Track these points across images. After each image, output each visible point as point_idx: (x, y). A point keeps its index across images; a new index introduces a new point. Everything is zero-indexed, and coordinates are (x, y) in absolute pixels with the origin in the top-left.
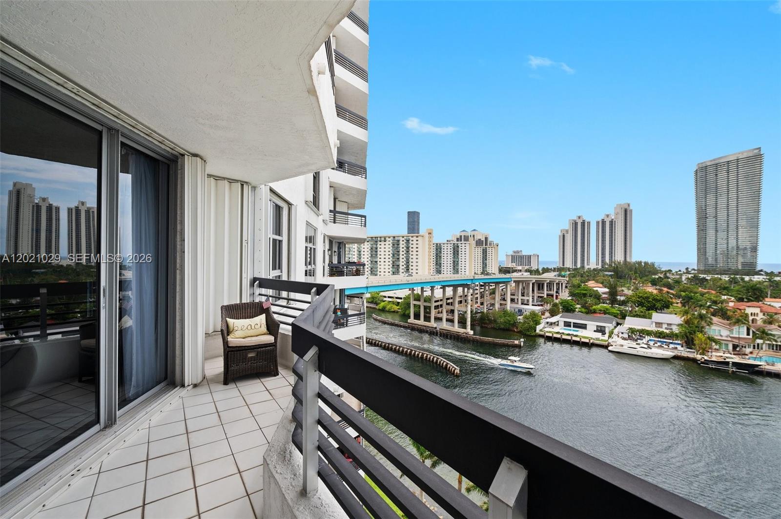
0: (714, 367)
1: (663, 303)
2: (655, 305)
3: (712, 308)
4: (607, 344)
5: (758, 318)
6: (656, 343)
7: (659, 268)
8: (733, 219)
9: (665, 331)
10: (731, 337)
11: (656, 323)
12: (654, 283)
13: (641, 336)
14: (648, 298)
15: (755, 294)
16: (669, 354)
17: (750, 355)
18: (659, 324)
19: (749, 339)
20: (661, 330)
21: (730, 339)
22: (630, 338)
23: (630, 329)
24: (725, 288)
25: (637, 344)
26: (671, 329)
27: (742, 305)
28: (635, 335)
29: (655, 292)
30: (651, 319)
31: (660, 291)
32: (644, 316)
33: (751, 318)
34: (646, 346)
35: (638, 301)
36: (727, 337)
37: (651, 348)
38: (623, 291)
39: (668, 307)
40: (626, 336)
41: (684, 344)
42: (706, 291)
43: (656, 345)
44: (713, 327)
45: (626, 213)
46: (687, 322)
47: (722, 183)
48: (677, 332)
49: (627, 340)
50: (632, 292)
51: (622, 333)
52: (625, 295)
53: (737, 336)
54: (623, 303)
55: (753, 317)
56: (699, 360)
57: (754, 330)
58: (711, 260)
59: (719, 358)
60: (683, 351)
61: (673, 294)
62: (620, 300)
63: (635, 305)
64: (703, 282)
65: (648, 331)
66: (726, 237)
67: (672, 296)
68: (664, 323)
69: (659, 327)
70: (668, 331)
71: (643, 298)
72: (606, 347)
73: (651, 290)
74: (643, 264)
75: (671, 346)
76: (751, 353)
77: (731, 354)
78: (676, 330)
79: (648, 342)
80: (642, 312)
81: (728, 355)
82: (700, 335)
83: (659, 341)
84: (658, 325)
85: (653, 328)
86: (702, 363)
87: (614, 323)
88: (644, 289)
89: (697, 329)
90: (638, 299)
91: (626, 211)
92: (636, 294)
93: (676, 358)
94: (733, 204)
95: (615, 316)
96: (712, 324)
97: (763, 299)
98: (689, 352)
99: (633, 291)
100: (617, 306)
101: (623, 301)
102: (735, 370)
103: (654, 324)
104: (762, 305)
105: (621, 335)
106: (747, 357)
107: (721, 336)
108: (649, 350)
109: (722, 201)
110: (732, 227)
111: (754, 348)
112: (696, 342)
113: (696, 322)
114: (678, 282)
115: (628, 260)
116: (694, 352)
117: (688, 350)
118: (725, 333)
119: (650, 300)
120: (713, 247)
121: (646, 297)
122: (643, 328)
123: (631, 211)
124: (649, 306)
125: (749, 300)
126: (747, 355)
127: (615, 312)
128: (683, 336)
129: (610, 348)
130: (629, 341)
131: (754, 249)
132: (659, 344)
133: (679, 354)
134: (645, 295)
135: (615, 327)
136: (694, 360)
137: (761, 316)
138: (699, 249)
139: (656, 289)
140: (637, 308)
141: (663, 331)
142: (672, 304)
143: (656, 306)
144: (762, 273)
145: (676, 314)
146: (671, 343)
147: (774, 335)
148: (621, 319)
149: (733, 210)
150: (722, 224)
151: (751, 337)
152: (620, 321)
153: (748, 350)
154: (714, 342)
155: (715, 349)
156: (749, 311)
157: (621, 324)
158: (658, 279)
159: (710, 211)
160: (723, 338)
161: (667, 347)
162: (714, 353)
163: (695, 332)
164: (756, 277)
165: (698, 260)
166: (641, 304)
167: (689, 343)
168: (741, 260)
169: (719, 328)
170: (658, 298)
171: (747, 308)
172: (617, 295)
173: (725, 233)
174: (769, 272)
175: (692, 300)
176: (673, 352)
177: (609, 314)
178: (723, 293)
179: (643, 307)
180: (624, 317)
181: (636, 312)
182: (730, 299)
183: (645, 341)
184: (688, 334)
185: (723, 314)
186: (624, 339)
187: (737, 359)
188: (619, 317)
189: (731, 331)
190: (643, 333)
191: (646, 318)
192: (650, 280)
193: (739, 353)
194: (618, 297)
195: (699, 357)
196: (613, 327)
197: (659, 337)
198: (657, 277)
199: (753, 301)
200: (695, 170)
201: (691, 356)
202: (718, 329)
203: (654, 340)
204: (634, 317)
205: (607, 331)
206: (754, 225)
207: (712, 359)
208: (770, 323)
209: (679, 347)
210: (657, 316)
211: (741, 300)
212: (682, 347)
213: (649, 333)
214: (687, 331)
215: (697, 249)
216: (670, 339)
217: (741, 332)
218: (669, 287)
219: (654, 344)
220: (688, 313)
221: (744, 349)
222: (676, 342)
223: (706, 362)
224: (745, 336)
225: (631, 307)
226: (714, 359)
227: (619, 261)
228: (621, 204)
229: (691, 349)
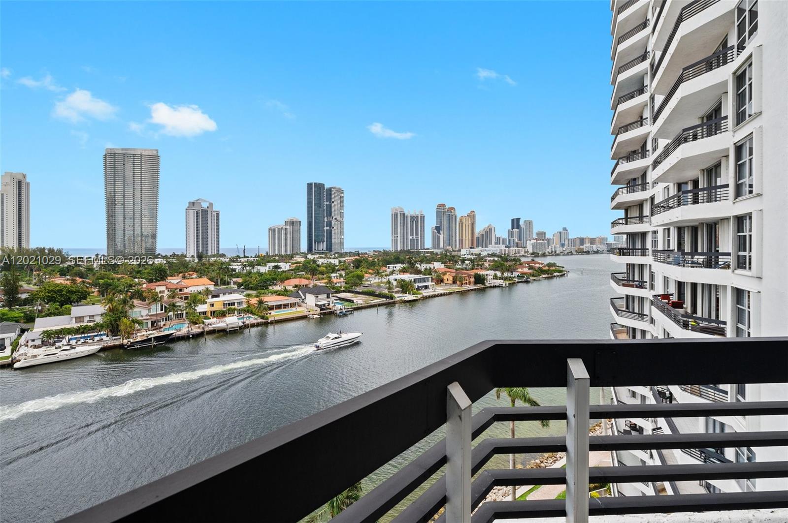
0: (139, 347)
1: (80, 294)
2: (69, 298)
3: (130, 292)
4: (10, 362)
5: (165, 295)
6: (80, 341)
7: (68, 255)
8: (138, 208)
9: (89, 324)
10: (149, 316)
11: (76, 318)
12: (63, 273)
13: (58, 338)
14: (61, 291)
15: (161, 275)
16: (95, 348)
17: (164, 327)
18: (79, 319)
19: (163, 313)
20: (85, 324)
21: (149, 317)
22: (44, 343)
23: (45, 332)
24: (138, 272)
25: (56, 348)
26: (94, 321)
27: (152, 286)
28: (50, 338)
29: (68, 282)
30: (70, 314)
31: (74, 281)
32: (59, 313)
33: (160, 295)
34: (68, 347)
35: (48, 296)
36: (147, 316)
37: (75, 348)
38: (21, 286)
39: (85, 298)
40: (39, 342)
41: (110, 333)
42: (120, 276)
43: (79, 343)
44: (135, 310)
45: (21, 186)
46: (111, 310)
47: (128, 173)
48: (102, 322)
49: (41, 347)
50: (36, 287)
51: (33, 340)
52: (27, 291)
53: (156, 313)
54: (26, 302)
55: (161, 295)
56: (126, 345)
57: (166, 306)
58: (120, 246)
59: (143, 337)
60: (109, 341)
61: (89, 283)
62: (21, 299)
63: (44, 301)
64: (115, 268)
65: (69, 329)
66: (132, 224)
67: (88, 285)
68: (86, 316)
69: (80, 322)
70: (92, 324)
71: (55, 292)
72: (10, 366)
73: (60, 281)
74: (46, 251)
75: (97, 339)
76: (164, 325)
77: (152, 330)
78: (99, 320)
79: (69, 341)
80: (57, 309)
81: (149, 333)
82: (125, 320)
83: (81, 338)
84: (78, 320)
85: (74, 325)
86: (129, 346)
87: (18, 332)
88: (52, 281)
89: (121, 315)
90: (47, 294)
91: (20, 183)
92: (45, 288)
93: (103, 350)
94: (138, 194)
95: (17, 321)
96: (134, 306)
97: (167, 277)
98: (115, 339)
99: (35, 285)
100: (18, 307)
101: (25, 299)
102: (155, 344)
103: (74, 320)
104: (166, 283)
105: (30, 344)
106: (162, 329)
107: (142, 316)
108: (73, 351)
109: (129, 190)
110: (138, 216)
111: (166, 320)
112: (122, 328)
113: (120, 308)
114: (90, 269)
115: (24, 245)
116: (120, 338)
117: (114, 338)
118: (145, 312)
119: (64, 293)
120: (121, 233)
121: (58, 290)
122: (63, 327)
123: (28, 184)
124: (62, 300)
125: (157, 281)
126: (162, 328)
127: (17, 315)
128: (108, 326)
129: (16, 365)
130: (44, 348)
131: (154, 236)
132: (82, 341)
133: (105, 345)
134: (58, 288)
135: (20, 336)
136: (121, 346)
137: (166, 292)
138: (108, 235)
139: (68, 279)
140: (47, 306)
141: (87, 325)
142: (89, 294)
143: (71, 299)
144: (159, 256)
145: (93, 304)
146: (96, 336)
147: (180, 306)
148: (24, 323)
149: (138, 200)
150: (129, 213)
151: (163, 311)
152: (25, 326)
153: (162, 323)
154: (137, 323)
155: (138, 330)
156: (158, 289)
157: (27, 330)
158: (67, 268)
159: (119, 198)
160: (144, 318)
161: (91, 341)
162: (138, 334)
163: (120, 319)
164: (156, 260)
165: (108, 246)
166: (51, 300)
167: (114, 330)
168: (144, 246)
169: (140, 310)
170: (74, 289)
171: (157, 288)
172: (18, 293)
173: (132, 220)
174: (164, 255)
175: (111, 287)
176: (99, 345)
177: (7, 320)
178: (138, 276)
179: (54, 303)
180: (30, 319)
181: (49, 310)
182: (142, 281)
183: (64, 342)
184: (113, 322)
185: (140, 296)
186: (36, 347)
187: (156, 334)
188: (22, 321)
189: (149, 310)
190: (59, 334)
191: (63, 315)
192: (58, 270)
193: (157, 328)
194: (19, 296)
195: (125, 341)
196: (16, 336)
197: (83, 333)
198: (66, 266)
199: (160, 281)
200: (104, 154)
201: (117, 343)
202: (140, 311)
203: (75, 338)
204: (46, 317)
205: (7, 343)
206: (154, 216)
207: (137, 340)
208: (174, 297)
209: (104, 338)
210: (77, 311)
211: (151, 281)
212: (107, 336)
213: (69, 331)
214: (112, 319)
215: (106, 234)
216: (93, 332)
217: (156, 309)
218: (81, 275)
219: (76, 343)
220: (112, 300)
221: (159, 323)
222: (102, 333)
223: (133, 344)
224: (159, 312)
225: (40, 305)
226: (139, 339)
227: (11, 248)
228: (12, 173)
229: (117, 336)
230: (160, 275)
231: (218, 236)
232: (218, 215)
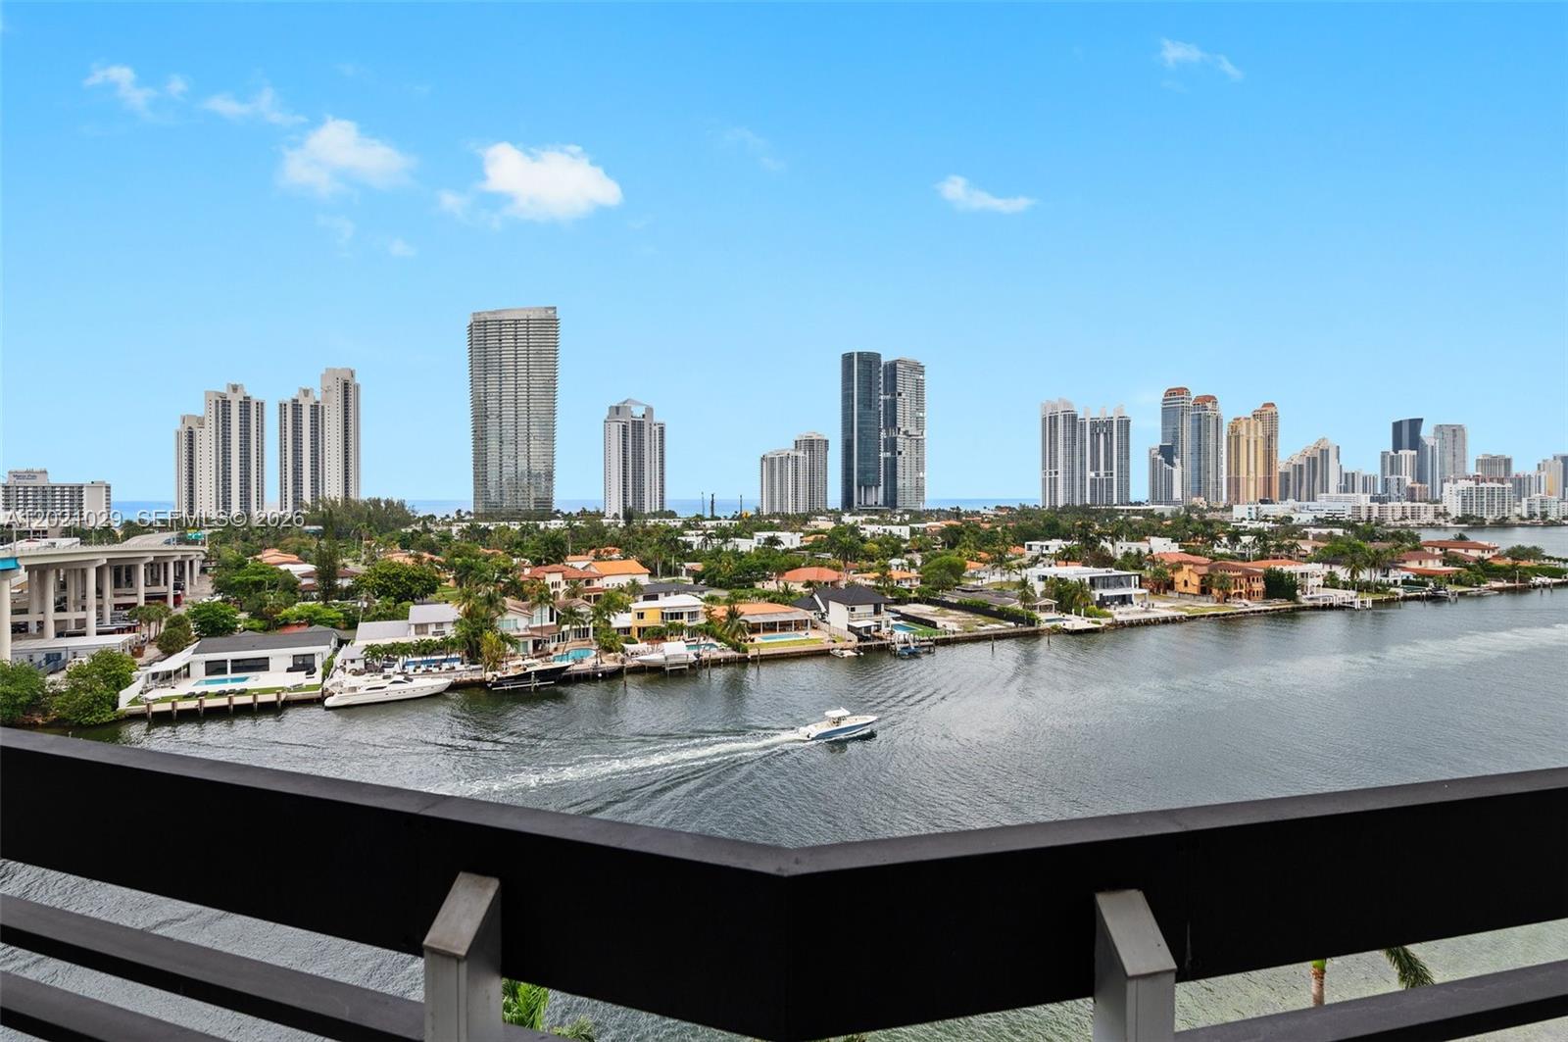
0: (510, 687)
1: (426, 582)
2: (410, 590)
3: (502, 582)
4: (320, 695)
5: (560, 591)
6: (419, 667)
7: (413, 511)
8: (522, 422)
9: (434, 638)
10: (530, 629)
11: (416, 625)
12: (405, 544)
13: (389, 659)
14: (398, 575)
15: (556, 550)
16: (441, 682)
17: (555, 654)
18: (421, 628)
19: (553, 626)
20: (427, 638)
21: (529, 633)
22: (369, 668)
23: (369, 648)
24: (519, 545)
25: (384, 678)
26: (443, 633)
27: (540, 572)
28: (379, 658)
29: (410, 561)
30: (407, 618)
31: (418, 559)
32: (392, 615)
33: (552, 592)
34: (401, 678)
35: (380, 585)
36: (525, 629)
37: (411, 680)
38: (345, 566)
39: (433, 590)
40: (359, 665)
41: (466, 657)
42: (490, 552)
43: (419, 671)
44: (508, 617)
45: (347, 389)
46: (469, 614)
47: (508, 356)
48: (453, 636)
49: (363, 674)
50: (366, 567)
51: (353, 661)
52: (351, 575)
53: (539, 625)
54: (349, 593)
55: (555, 590)
56: (490, 682)
57: (560, 612)
58: (494, 496)
59: (518, 670)
60: (465, 672)
61: (440, 563)
62: (342, 588)
63: (374, 594)
64: (485, 536)
65: (403, 645)
66: (514, 454)
67: (439, 567)
68: (431, 624)
69: (422, 633)
70: (438, 639)
71: (389, 578)
72: (319, 701)
73: (401, 558)
74: (383, 505)
75: (446, 666)
76: (556, 649)
77: (532, 658)
78: (450, 632)
79: (404, 667)
80: (388, 608)
81: (528, 661)
82: (489, 635)
83: (422, 662)
84: (419, 630)
85: (412, 638)
86: (495, 685)
87: (334, 643)
88: (389, 559)
89: (484, 625)
90: (378, 581)
91: (346, 385)
92: (375, 569)
93: (454, 687)
94: (522, 395)
95: (334, 626)
96: (506, 611)
97: (565, 557)
98: (473, 670)
99: (365, 564)
100: (337, 601)
101: (348, 588)
102: (538, 684)
103: (413, 627)
104: (564, 568)
105: (349, 666)
106: (551, 657)
107: (518, 630)
108: (408, 685)
109: (509, 387)
110: (522, 437)
111: (559, 641)
112: (485, 649)
113: (484, 612)
114: (446, 538)
115: (352, 496)
116: (481, 669)
117: (473, 667)
118: (522, 623)
119: (402, 579)
120: (496, 470)
121: (394, 575)
122: (395, 641)
123: (357, 387)
124: (399, 593)
125: (549, 562)
126: (551, 654)
127: (333, 615)
128: (463, 643)
129: (329, 702)
130: (367, 676)
131: (549, 476)
132: (423, 667)
133: (458, 679)
134: (393, 571)
135: (336, 651)
136: (482, 684)
137: (563, 586)
138: (476, 475)
139: (411, 556)
140: (377, 601)
141: (431, 640)
142: (440, 584)
143: (413, 592)
144: (558, 515)
145: (447, 602)
146: (445, 661)
147: (581, 614)
148: (345, 629)
149: (522, 408)
150: (509, 433)
151: (555, 623)
152: (344, 635)
153: (552, 646)
154: (510, 642)
155: (511, 655)
156: (550, 579)
157: (347, 642)
158: (412, 534)
159: (492, 404)
160: (522, 633)
161: (437, 670)
162: (510, 663)
163: (481, 632)
164: (553, 522)
165: (475, 495)
166: (384, 591)
167: (473, 654)
168: (533, 495)
169: (515, 617)
170: (416, 574)
171: (547, 576)
172: (336, 578)
173: (513, 446)
174: (566, 513)
175: (473, 572)
176: (449, 678)
177: (320, 622)
178: (516, 553)
179: (388, 597)
180: (352, 624)
181: (377, 608)
182: (524, 563)
183: (397, 668)
184: (471, 637)
185: (516, 590)
186: (357, 673)
187: (540, 665)
188: (342, 626)
189: (530, 618)
190: (393, 651)
191: (398, 619)
192: (397, 538)
193: (542, 653)
194: (339, 582)
195: (489, 675)
196: (331, 652)
197: (424, 654)
198: (410, 530)
199: (553, 563)
200: (469, 324)
201: (477, 677)
202: (515, 620)
203: (414, 662)
204: (374, 620)
205: (318, 663)
206: (549, 437)
207: (508, 675)
208: (575, 596)
209: (457, 665)
210: (418, 612)
211: (538, 563)
212: (462, 663)
213: (403, 649)
214: (470, 631)
215: (472, 474)
216: (441, 654)
217: (542, 618)
218: (433, 549)
219: (415, 671)
220: (470, 597)
221: (547, 645)
222: (453, 656)
223: (501, 682)
224: (547, 623)
225: (367, 599)
226: (511, 673)
227: (333, 498)
228: (335, 370)
229: (476, 664)
230: (553, 551)
231: (662, 474)
232: (662, 430)
